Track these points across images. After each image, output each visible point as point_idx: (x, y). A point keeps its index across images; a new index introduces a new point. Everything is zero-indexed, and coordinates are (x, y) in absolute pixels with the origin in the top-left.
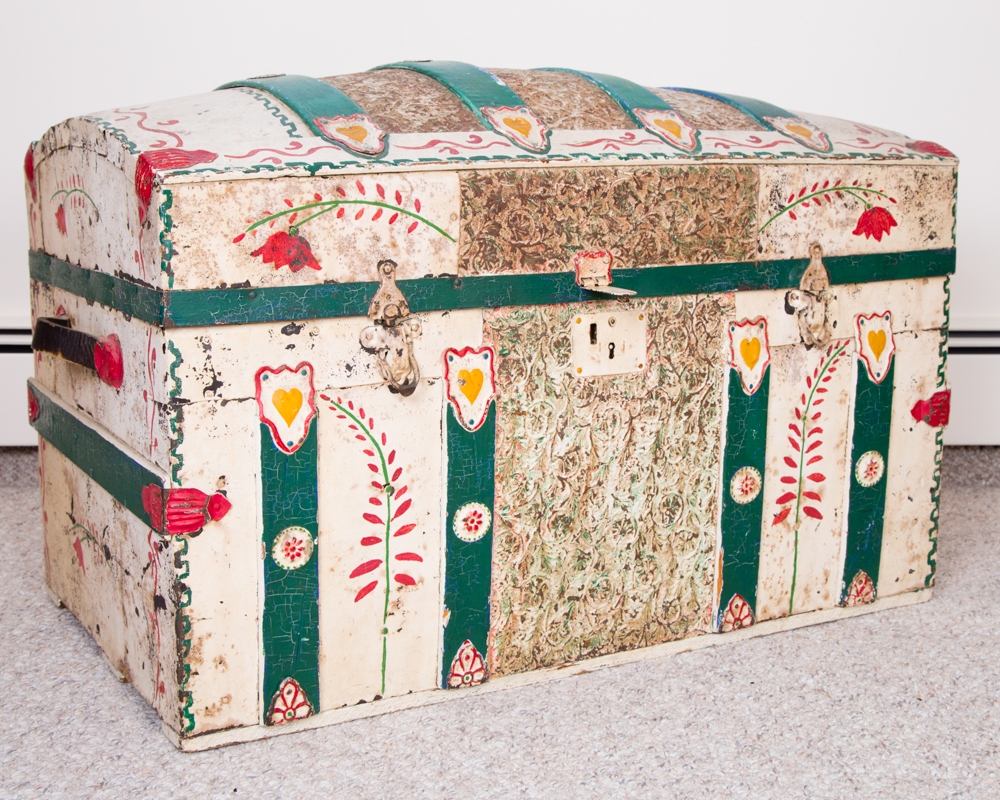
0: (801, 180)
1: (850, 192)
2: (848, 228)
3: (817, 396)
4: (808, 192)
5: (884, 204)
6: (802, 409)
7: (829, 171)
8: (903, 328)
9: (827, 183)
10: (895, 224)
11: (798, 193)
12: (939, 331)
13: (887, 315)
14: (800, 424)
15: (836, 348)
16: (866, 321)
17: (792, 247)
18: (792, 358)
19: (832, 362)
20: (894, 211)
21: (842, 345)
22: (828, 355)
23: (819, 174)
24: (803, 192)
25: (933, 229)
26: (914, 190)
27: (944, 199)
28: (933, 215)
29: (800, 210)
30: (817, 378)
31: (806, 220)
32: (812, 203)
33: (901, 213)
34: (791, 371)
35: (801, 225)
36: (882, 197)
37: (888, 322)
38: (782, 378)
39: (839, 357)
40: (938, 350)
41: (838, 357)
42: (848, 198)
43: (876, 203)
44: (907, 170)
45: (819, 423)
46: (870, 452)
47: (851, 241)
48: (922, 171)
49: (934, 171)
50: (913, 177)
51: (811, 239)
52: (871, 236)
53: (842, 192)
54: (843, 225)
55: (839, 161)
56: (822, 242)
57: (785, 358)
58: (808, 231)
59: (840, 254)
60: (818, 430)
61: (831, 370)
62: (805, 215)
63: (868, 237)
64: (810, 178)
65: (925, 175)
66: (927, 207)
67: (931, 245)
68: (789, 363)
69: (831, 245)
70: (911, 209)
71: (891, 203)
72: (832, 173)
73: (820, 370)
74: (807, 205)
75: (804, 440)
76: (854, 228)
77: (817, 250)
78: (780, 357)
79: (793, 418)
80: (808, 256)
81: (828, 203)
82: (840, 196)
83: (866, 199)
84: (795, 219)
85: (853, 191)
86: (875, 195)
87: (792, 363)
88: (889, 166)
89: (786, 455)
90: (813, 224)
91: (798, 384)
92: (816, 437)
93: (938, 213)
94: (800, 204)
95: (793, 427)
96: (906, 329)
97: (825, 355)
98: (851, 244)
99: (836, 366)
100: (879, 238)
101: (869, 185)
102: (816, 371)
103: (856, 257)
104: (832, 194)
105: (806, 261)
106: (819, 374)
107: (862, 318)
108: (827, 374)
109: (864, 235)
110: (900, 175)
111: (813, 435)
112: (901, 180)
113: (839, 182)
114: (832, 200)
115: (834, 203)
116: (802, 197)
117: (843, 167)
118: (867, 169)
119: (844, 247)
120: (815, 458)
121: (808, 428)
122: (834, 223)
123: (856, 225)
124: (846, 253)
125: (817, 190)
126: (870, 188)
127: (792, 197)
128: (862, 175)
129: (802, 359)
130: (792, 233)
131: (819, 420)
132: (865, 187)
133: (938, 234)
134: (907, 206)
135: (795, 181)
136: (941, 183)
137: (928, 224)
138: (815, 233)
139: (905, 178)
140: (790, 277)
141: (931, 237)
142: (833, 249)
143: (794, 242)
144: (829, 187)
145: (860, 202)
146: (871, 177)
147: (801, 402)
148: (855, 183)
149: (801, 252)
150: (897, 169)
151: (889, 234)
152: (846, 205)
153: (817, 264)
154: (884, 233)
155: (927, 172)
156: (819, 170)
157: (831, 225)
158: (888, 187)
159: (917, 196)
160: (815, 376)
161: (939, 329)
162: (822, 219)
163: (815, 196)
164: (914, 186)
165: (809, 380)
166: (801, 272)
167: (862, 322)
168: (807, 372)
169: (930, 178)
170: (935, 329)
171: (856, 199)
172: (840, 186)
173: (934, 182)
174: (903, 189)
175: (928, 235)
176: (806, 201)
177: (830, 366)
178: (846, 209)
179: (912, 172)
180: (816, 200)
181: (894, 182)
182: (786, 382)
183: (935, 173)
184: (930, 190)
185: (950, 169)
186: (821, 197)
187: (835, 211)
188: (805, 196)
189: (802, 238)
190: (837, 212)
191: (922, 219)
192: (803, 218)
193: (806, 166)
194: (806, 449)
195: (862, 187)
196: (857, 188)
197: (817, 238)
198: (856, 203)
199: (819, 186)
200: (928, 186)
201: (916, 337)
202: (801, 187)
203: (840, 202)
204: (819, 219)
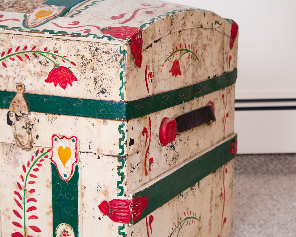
0: (8, 44)
1: (42, 55)
2: (42, 77)
3: (30, 179)
4: (13, 52)
5: (67, 65)
6: (22, 184)
7: (27, 40)
8: (88, 150)
9: (26, 48)
10: (76, 80)
11: (7, 51)
12: (116, 158)
13: (74, 139)
14: (22, 193)
15: (42, 152)
16: (58, 140)
17: (5, 84)
18: (13, 152)
19: (39, 160)
20: (74, 70)
21: (45, 151)
22: (36, 156)
23: (21, 41)
24: (10, 51)
25: (104, 87)
26: (88, 58)
27: (113, 67)
28: (103, 77)
29: (9, 62)
30: (29, 168)
31: (13, 68)
32: (16, 58)
33: (79, 73)
34: (12, 159)
35: (9, 71)
36: (65, 61)
37: (74, 143)
38: (7, 162)
39: (44, 158)
40: (117, 171)
41: (42, 158)
42: (42, 58)
43: (62, 64)
44: (84, 45)
45: (33, 195)
46: (64, 224)
47: (44, 86)
48: (96, 46)
49: (105, 47)
50: (88, 50)
51: (18, 80)
52: (58, 85)
53: (37, 54)
54: (39, 75)
55: (32, 34)
56: (26, 83)
57: (9, 151)
58: (14, 76)
59: (37, 93)
60: (34, 200)
61: (39, 165)
62: (12, 66)
63: (55, 85)
64: (14, 43)
65: (97, 49)
66: (99, 71)
67: (102, 97)
68: (12, 154)
69: (31, 86)
70: (87, 71)
71: (72, 65)
72: (29, 41)
73: (31, 163)
74: (13, 59)
75: (24, 203)
76: (46, 78)
77: (20, 88)
78: (5, 149)
79: (16, 188)
80: (16, 91)
81: (28, 60)
82: (36, 56)
83: (54, 61)
84: (6, 67)
85: (45, 54)
86: (60, 58)
87: (13, 155)
88: (71, 40)
89: (14, 209)
90: (18, 72)
91: (17, 168)
92: (31, 204)
93: (107, 77)
94: (8, 58)
95: (16, 193)
96: (90, 151)
97: (34, 155)
98: (44, 88)
99: (42, 163)
100: (64, 87)
101: (56, 52)
102: (29, 163)
103: (47, 96)
104: (30, 55)
105: (14, 94)
106: (31, 165)
107: (55, 137)
108: (35, 167)
109: (53, 83)
110: (78, 47)
111: (30, 202)
112: (79, 51)
113: (35, 47)
114: (30, 58)
115: (32, 60)
116: (9, 54)
117: (37, 38)
118: (54, 41)
119: (39, 89)
120: (33, 216)
121: (27, 197)
122: (33, 73)
123: (47, 76)
124: (41, 93)
125: (19, 51)
126: (56, 54)
127: (3, 53)
128: (50, 44)
129: (19, 154)
130: (4, 76)
131: (33, 193)
132: (53, 53)
133: (107, 90)
134: (83, 68)
135: (4, 44)
136: (110, 56)
137: (100, 82)
138: (19, 77)
139: (82, 50)
140: (4, 102)
141: (102, 92)
142: (33, 89)
143: (6, 81)
144: (28, 50)
145: (50, 61)
146: (56, 46)
147: (21, 179)
148: (46, 49)
149: (11, 88)
150: (76, 43)
151: (71, 85)
152: (40, 63)
153: (19, 96)
154: (68, 85)
155: (99, 47)
156: (21, 39)
157: (31, 74)
158: (70, 54)
159: (91, 63)
160: (28, 166)
161: (116, 156)
162: (24, 69)
163: (18, 55)
164: (88, 56)
165: (24, 167)
166: (11, 100)
167: (56, 140)
168: (22, 162)
169: (101, 51)
170: (114, 156)
171: (47, 59)
172: (35, 50)
173: (104, 54)
174: (80, 57)
175: (100, 90)
176: (12, 57)
177: (38, 162)
178: (40, 65)
179: (87, 46)
180: (18, 57)
181: (73, 52)
182: (10, 165)
183: (105, 48)
184: (101, 60)
185: (118, 47)
186: (22, 56)
187: (33, 65)
188: (11, 53)
189: (11, 79)
190: (35, 67)
191: (95, 78)
192: (11, 67)
193: (13, 35)
194: (26, 209)
195: (51, 52)
196: (47, 53)
197: (21, 81)
198: (48, 62)
199: (20, 48)
200: (99, 57)
201: (99, 158)
202: (9, 48)
203: (36, 60)
204: (22, 69)
